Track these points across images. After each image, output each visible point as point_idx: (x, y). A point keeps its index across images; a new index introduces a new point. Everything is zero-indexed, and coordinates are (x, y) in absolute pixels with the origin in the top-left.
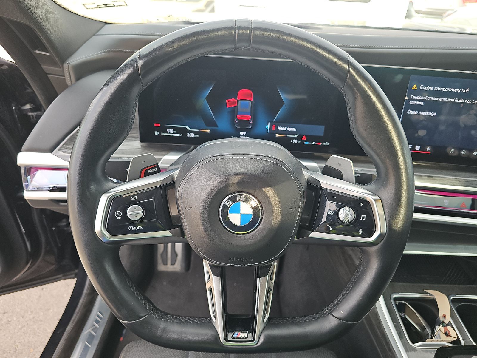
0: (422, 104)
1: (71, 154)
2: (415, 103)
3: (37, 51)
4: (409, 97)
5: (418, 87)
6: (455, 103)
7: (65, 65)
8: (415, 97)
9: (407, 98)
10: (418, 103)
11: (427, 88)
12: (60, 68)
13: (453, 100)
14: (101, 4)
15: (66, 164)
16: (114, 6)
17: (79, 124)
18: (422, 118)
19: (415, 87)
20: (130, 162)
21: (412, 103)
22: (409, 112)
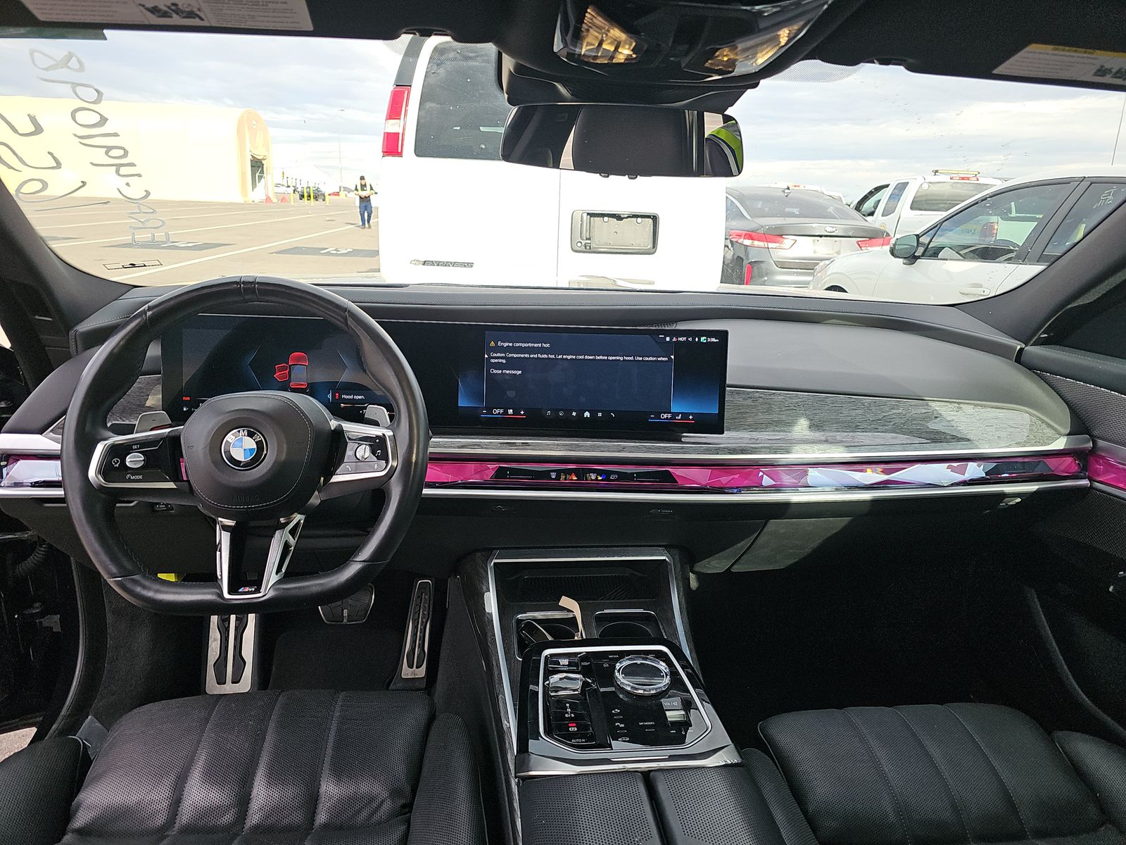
0: (504, 361)
1: (62, 435)
2: (496, 361)
3: (37, 317)
4: (489, 355)
5: (496, 344)
6: (538, 358)
7: (72, 333)
8: (495, 355)
9: (486, 356)
10: (500, 361)
11: (506, 345)
12: (64, 336)
13: (536, 356)
14: (127, 264)
15: (56, 447)
16: (145, 266)
17: (64, 413)
18: (508, 377)
19: (492, 344)
20: (135, 425)
21: (493, 361)
22: (492, 371)
